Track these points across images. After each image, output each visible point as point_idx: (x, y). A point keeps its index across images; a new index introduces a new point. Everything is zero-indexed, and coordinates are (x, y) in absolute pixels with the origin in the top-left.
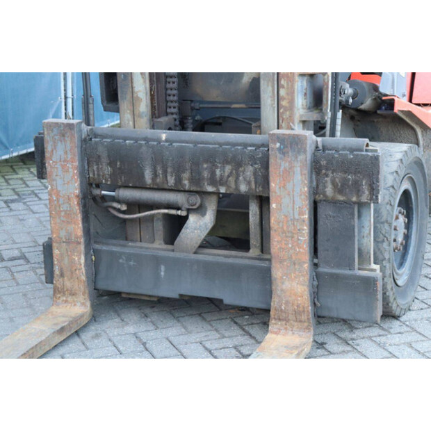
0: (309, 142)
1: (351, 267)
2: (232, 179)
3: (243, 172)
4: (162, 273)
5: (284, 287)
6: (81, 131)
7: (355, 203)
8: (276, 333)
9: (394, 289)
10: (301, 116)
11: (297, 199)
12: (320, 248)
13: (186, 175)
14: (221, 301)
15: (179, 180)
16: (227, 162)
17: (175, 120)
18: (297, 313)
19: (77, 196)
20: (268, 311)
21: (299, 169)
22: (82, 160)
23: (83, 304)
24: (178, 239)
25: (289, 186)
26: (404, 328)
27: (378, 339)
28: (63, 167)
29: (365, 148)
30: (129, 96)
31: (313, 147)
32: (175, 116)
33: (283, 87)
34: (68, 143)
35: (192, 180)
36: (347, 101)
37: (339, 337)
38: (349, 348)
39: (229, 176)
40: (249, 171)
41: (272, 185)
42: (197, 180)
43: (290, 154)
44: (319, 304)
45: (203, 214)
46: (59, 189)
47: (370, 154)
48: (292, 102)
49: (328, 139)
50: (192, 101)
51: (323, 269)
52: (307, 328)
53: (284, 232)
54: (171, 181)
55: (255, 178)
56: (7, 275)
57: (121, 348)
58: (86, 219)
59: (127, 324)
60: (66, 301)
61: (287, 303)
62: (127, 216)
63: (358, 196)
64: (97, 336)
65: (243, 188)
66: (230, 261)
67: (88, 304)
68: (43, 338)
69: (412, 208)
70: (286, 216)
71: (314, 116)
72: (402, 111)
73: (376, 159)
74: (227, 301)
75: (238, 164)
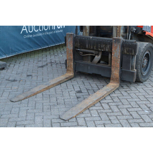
0: (121, 40)
1: (129, 69)
2: (105, 48)
3: (107, 46)
4: (89, 68)
5: (114, 73)
6: (74, 36)
7: (131, 55)
8: (112, 83)
9: (141, 76)
10: (122, 34)
11: (118, 53)
12: (123, 65)
13: (95, 46)
14: (101, 75)
15: (93, 48)
16: (104, 44)
17: (95, 34)
18: (116, 79)
19: (72, 50)
20: (110, 78)
21: (119, 46)
22: (74, 42)
23: (72, 73)
24: (93, 61)
25: (116, 50)
26: (143, 85)
27: (136, 87)
28: (70, 43)
29: (134, 42)
30: (85, 28)
31: (122, 42)
32: (95, 33)
33: (118, 27)
34: (71, 38)
35: (96, 48)
36: (134, 32)
37: (127, 86)
38: (128, 88)
39: (104, 47)
40: (108, 46)
41: (113, 50)
42: (97, 48)
43: (117, 43)
44: (121, 77)
45: (99, 56)
46: (69, 48)
47: (135, 44)
48: (120, 31)
49: (127, 40)
50: (100, 30)
51: (123, 69)
52: (118, 82)
53: (114, 60)
54: (92, 48)
55: (110, 48)
56: (60, 67)
57: (79, 83)
58: (74, 55)
59: (82, 79)
60: (69, 73)
61: (114, 76)
62: (83, 55)
63: (132, 53)
64: (75, 80)
65: (107, 50)
66: (103, 66)
67: (73, 73)
68: (63, 79)
69: (149, 58)
70: (115, 57)
71: (125, 35)
72: (148, 35)
73: (136, 45)
74: (102, 75)
75: (106, 45)
